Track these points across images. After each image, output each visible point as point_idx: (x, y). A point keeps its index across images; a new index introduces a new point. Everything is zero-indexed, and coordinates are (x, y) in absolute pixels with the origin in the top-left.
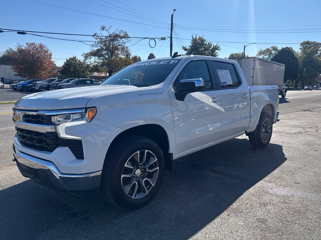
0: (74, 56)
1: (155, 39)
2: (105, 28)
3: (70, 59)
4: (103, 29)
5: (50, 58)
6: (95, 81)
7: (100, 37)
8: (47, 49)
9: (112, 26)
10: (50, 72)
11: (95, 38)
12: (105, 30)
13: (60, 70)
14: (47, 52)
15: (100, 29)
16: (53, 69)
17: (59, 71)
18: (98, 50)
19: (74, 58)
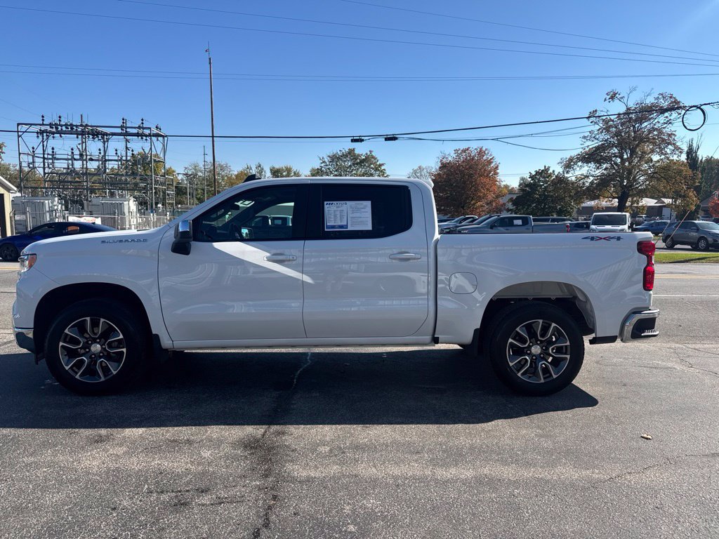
0: (545, 167)
1: (702, 107)
2: (617, 95)
3: (537, 172)
4: (612, 98)
5: (496, 174)
6: (534, 220)
7: (604, 118)
8: (491, 157)
9: (636, 87)
10: (490, 203)
11: (591, 122)
12: (616, 101)
13: (515, 197)
14: (490, 162)
15: (605, 100)
16: (498, 197)
17: (511, 200)
18: (598, 148)
19: (546, 170)
